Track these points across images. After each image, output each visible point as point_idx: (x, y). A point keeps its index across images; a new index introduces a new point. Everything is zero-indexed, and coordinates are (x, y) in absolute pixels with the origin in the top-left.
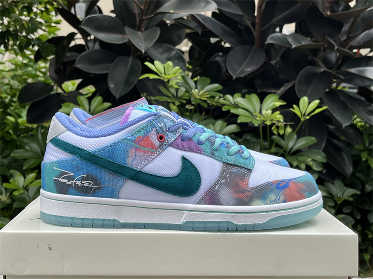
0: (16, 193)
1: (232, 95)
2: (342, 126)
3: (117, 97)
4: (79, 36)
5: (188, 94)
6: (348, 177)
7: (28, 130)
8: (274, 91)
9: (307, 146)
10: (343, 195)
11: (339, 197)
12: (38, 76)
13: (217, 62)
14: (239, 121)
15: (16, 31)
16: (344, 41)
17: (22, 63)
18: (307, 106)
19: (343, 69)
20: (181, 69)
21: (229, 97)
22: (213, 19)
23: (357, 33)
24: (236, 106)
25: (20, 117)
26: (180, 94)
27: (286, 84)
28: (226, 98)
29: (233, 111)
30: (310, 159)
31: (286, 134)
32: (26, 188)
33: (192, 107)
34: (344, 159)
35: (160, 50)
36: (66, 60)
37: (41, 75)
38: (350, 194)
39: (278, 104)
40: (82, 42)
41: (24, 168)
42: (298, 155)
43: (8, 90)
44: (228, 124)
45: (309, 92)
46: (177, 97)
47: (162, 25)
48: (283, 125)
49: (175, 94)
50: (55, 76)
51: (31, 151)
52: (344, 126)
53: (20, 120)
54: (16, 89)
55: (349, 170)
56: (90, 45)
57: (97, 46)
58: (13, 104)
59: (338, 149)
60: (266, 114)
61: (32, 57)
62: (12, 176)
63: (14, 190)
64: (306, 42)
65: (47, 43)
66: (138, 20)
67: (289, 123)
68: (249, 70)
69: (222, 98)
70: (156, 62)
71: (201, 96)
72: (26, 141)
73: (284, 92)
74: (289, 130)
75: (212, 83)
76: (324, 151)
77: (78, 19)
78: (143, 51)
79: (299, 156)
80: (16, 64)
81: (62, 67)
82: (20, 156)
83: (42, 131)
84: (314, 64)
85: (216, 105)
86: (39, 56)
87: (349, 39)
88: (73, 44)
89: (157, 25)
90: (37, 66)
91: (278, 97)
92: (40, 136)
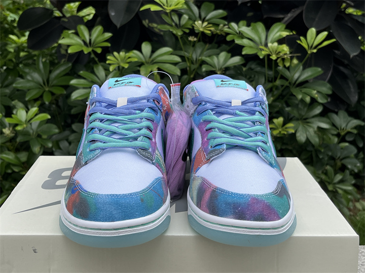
0: (19, 128)
1: (237, 23)
2: (349, 56)
3: (118, 26)
5: (191, 22)
6: (353, 106)
8: (281, 16)
9: (313, 77)
10: (347, 126)
11: (342, 128)
14: (243, 53)
18: (314, 38)
21: (233, 25)
24: (241, 35)
26: (183, 22)
27: (293, 10)
28: (230, 27)
29: (238, 41)
30: (315, 92)
31: (292, 65)
32: (29, 121)
33: (195, 39)
34: (349, 87)
38: (354, 125)
39: (285, 34)
41: (27, 99)
42: (303, 86)
43: (11, 6)
44: (233, 56)
45: (317, 19)
46: (179, 26)
48: (289, 58)
49: (178, 23)
51: (33, 81)
52: (351, 56)
55: (354, 98)
59: (344, 77)
60: (271, 47)
62: (14, 107)
63: (16, 125)
67: (295, 55)
69: (227, 27)
72: (27, 70)
73: (291, 19)
74: (295, 61)
75: (216, 9)
76: (330, 82)
79: (305, 87)
82: (21, 87)
83: (44, 60)
85: (220, 34)
91: (284, 26)
92: (41, 66)
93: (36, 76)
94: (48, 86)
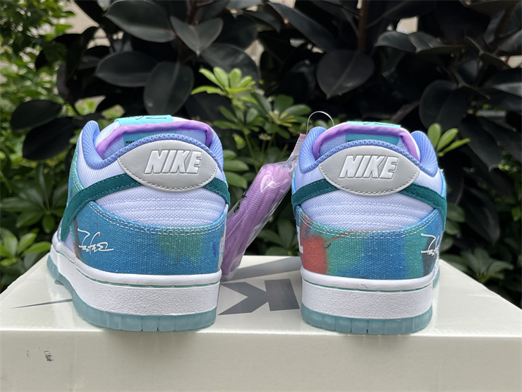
0: (5, 263)
2: (487, 169)
4: (101, 33)
5: (261, 119)
6: (493, 244)
7: (23, 171)
8: (387, 116)
10: (488, 269)
11: (481, 273)
12: (40, 94)
13: (302, 74)
15: (8, 24)
16: (491, 44)
17: (17, 74)
18: (438, 138)
19: (488, 84)
20: (253, 80)
21: (321, 123)
22: (296, 11)
23: (509, 33)
25: (13, 152)
26: (250, 118)
27: (404, 107)
32: (20, 256)
33: (269, 138)
34: (487, 218)
35: (221, 53)
36: (81, 67)
37: (44, 92)
38: (498, 269)
40: (106, 42)
41: (18, 225)
45: (438, 118)
46: (245, 123)
47: (226, 15)
49: (243, 119)
50: (66, 91)
51: (29, 200)
52: (490, 169)
53: (13, 157)
54: (7, 113)
55: (495, 233)
56: (118, 47)
57: (128, 47)
58: (4, 132)
59: (480, 204)
61: (32, 66)
63: (3, 258)
64: (434, 43)
65: (54, 43)
66: (189, 7)
68: (350, 85)
70: (217, 70)
71: (282, 120)
72: (20, 185)
73: (402, 118)
75: (296, 103)
76: (460, 205)
77: (100, 8)
78: (198, 53)
80: (7, 76)
81: (75, 78)
82: (11, 208)
83: (46, 171)
84: (445, 76)
86: (41, 62)
87: (499, 40)
88: (91, 45)
89: (218, 16)
90: (39, 80)
92: (42, 179)
93: (34, 194)
94: (50, 209)
